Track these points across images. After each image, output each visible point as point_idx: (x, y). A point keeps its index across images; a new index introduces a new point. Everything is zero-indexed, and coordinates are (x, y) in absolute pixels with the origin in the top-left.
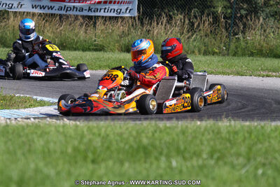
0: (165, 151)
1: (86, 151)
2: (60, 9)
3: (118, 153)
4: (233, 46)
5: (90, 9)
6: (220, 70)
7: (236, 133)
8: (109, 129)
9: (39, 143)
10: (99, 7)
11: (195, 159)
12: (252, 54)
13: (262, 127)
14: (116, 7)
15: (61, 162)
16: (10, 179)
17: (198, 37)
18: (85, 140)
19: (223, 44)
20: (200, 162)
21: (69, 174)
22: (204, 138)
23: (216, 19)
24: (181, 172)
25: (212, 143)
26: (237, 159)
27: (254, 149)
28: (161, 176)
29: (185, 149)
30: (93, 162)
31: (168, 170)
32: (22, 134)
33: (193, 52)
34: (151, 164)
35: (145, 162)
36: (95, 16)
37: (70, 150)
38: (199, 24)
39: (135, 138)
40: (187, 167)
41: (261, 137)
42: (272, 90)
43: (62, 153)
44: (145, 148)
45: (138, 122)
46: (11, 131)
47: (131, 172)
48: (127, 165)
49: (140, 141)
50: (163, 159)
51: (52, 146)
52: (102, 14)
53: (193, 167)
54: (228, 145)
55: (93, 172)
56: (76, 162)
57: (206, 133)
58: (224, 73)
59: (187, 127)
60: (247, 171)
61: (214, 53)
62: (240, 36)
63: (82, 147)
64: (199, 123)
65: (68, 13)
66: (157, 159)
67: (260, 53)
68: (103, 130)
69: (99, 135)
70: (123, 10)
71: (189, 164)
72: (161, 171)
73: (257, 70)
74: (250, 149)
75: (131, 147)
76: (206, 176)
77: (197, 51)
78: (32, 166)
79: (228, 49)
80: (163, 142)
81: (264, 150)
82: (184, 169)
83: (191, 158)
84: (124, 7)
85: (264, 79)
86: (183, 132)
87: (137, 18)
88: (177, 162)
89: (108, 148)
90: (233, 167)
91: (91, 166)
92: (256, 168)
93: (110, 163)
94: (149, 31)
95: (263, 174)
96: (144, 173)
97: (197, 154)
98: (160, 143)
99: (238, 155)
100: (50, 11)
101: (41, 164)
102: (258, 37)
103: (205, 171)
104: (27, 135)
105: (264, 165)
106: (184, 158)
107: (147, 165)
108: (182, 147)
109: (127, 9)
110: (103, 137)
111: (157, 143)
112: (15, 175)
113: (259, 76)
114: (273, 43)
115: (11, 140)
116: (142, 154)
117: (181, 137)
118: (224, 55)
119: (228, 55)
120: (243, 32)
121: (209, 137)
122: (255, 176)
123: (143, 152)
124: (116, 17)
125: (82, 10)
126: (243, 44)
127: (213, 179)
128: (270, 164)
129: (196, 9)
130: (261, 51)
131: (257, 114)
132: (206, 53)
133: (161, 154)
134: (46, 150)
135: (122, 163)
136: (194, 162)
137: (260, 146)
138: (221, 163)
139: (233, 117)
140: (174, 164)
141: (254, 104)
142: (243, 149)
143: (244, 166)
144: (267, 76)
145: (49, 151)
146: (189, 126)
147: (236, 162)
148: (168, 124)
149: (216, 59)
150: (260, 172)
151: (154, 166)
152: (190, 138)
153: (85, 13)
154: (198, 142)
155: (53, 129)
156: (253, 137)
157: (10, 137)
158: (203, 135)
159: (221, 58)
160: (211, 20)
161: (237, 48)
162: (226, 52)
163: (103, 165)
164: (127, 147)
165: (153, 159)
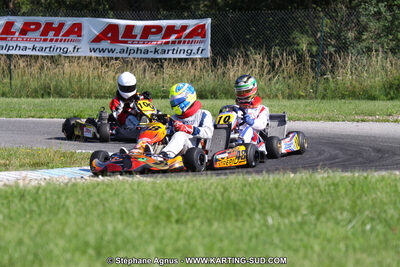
0: (258, 207)
1: (168, 210)
2: (122, 51)
3: (206, 211)
4: (321, 88)
5: (156, 51)
6: (309, 115)
7: (336, 185)
8: (191, 184)
9: (115, 203)
10: (166, 48)
11: (293, 215)
12: (343, 97)
13: (366, 178)
14: (186, 47)
15: (141, 223)
16: (87, 244)
17: (281, 79)
18: (166, 197)
19: (309, 86)
20: (299, 219)
21: (152, 236)
22: (301, 192)
23: (301, 58)
24: (278, 230)
25: (310, 197)
26: (341, 214)
27: (359, 202)
28: (257, 236)
29: (281, 204)
30: (177, 221)
31: (264, 228)
32: (93, 193)
33: (277, 96)
34: (244, 222)
35: (237, 220)
36: (161, 59)
37: (150, 209)
38: (280, 63)
39: (222, 194)
40: (285, 225)
41: (365, 189)
42: (369, 137)
43: (141, 212)
44: (235, 205)
45: (223, 177)
46: (80, 191)
47: (222, 231)
48: (216, 225)
49: (229, 197)
50: (257, 216)
51: (128, 205)
52: (170, 55)
53: (291, 224)
54: (329, 198)
55: (179, 234)
56: (158, 223)
57: (302, 186)
58: (313, 119)
59: (279, 180)
60: (353, 227)
61: (300, 97)
62: (329, 76)
63: (163, 206)
64: (292, 175)
65: (132, 56)
66: (250, 216)
67: (353, 94)
68: (185, 186)
69: (181, 192)
70: (195, 51)
71: (286, 221)
72: (255, 230)
73: (351, 114)
74: (354, 202)
75: (219, 203)
76: (308, 235)
77: (280, 95)
78: (110, 227)
79: (316, 92)
80: (254, 198)
81: (370, 203)
82: (282, 227)
83: (289, 214)
84: (195, 47)
85: (360, 124)
86: (276, 186)
87: (210, 60)
88: (273, 219)
89: (193, 206)
90: (337, 223)
91: (175, 227)
92: (364, 224)
93: (197, 223)
94: (224, 73)
95: (372, 229)
96: (237, 232)
97: (295, 210)
98: (251, 198)
99: (342, 209)
100: (111, 55)
101: (120, 226)
102: (349, 76)
103: (306, 228)
104: (99, 195)
105: (372, 219)
106: (281, 215)
107: (239, 224)
108: (277, 202)
109: (198, 50)
110: (185, 194)
111: (248, 198)
112: (92, 239)
113: (353, 121)
114: (368, 83)
115: (81, 201)
116: (232, 212)
117: (274, 190)
118: (311, 98)
119: (316, 98)
120: (332, 72)
121: (306, 190)
122: (364, 231)
123: (232, 209)
124: (186, 59)
125: (147, 52)
126: (332, 85)
127: (316, 237)
128: (379, 217)
129: (277, 48)
130: (354, 92)
131: (355, 164)
132: (290, 97)
133: (254, 210)
134: (124, 210)
135: (210, 222)
136: (293, 218)
137: (364, 198)
138: (323, 219)
139: (330, 168)
140: (270, 221)
141: (350, 153)
142: (346, 203)
143: (350, 221)
144: (363, 121)
145: (127, 212)
146: (281, 178)
147: (339, 217)
148: (258, 177)
149: (302, 103)
150: (368, 227)
151: (247, 225)
152: (285, 192)
153: (151, 55)
154: (295, 196)
155: (127, 186)
156: (356, 189)
157: (80, 197)
158: (299, 189)
159: (308, 102)
160: (295, 58)
161: (325, 90)
162: (313, 95)
163: (190, 225)
164: (215, 204)
165: (245, 217)
